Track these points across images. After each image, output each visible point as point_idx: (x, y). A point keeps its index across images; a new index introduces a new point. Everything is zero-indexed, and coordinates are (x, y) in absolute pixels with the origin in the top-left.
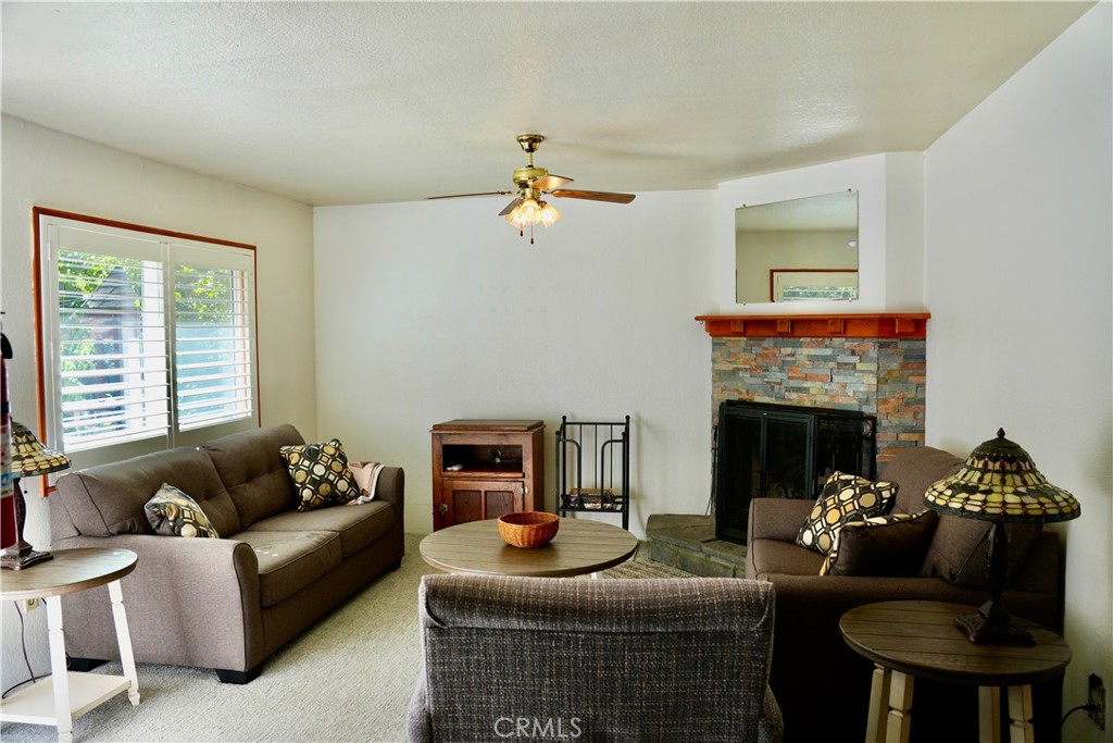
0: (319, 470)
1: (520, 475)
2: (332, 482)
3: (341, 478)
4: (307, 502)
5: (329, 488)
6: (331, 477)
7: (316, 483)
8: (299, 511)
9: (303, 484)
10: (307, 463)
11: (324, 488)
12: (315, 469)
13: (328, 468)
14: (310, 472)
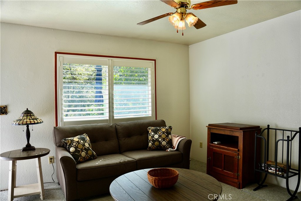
0: (156, 136)
1: (237, 150)
2: (160, 141)
3: (164, 140)
4: (150, 147)
5: (158, 143)
6: (160, 140)
7: (154, 141)
8: (148, 150)
9: (150, 140)
10: (153, 133)
11: (157, 143)
12: (155, 136)
13: (160, 136)
14: (153, 137)
